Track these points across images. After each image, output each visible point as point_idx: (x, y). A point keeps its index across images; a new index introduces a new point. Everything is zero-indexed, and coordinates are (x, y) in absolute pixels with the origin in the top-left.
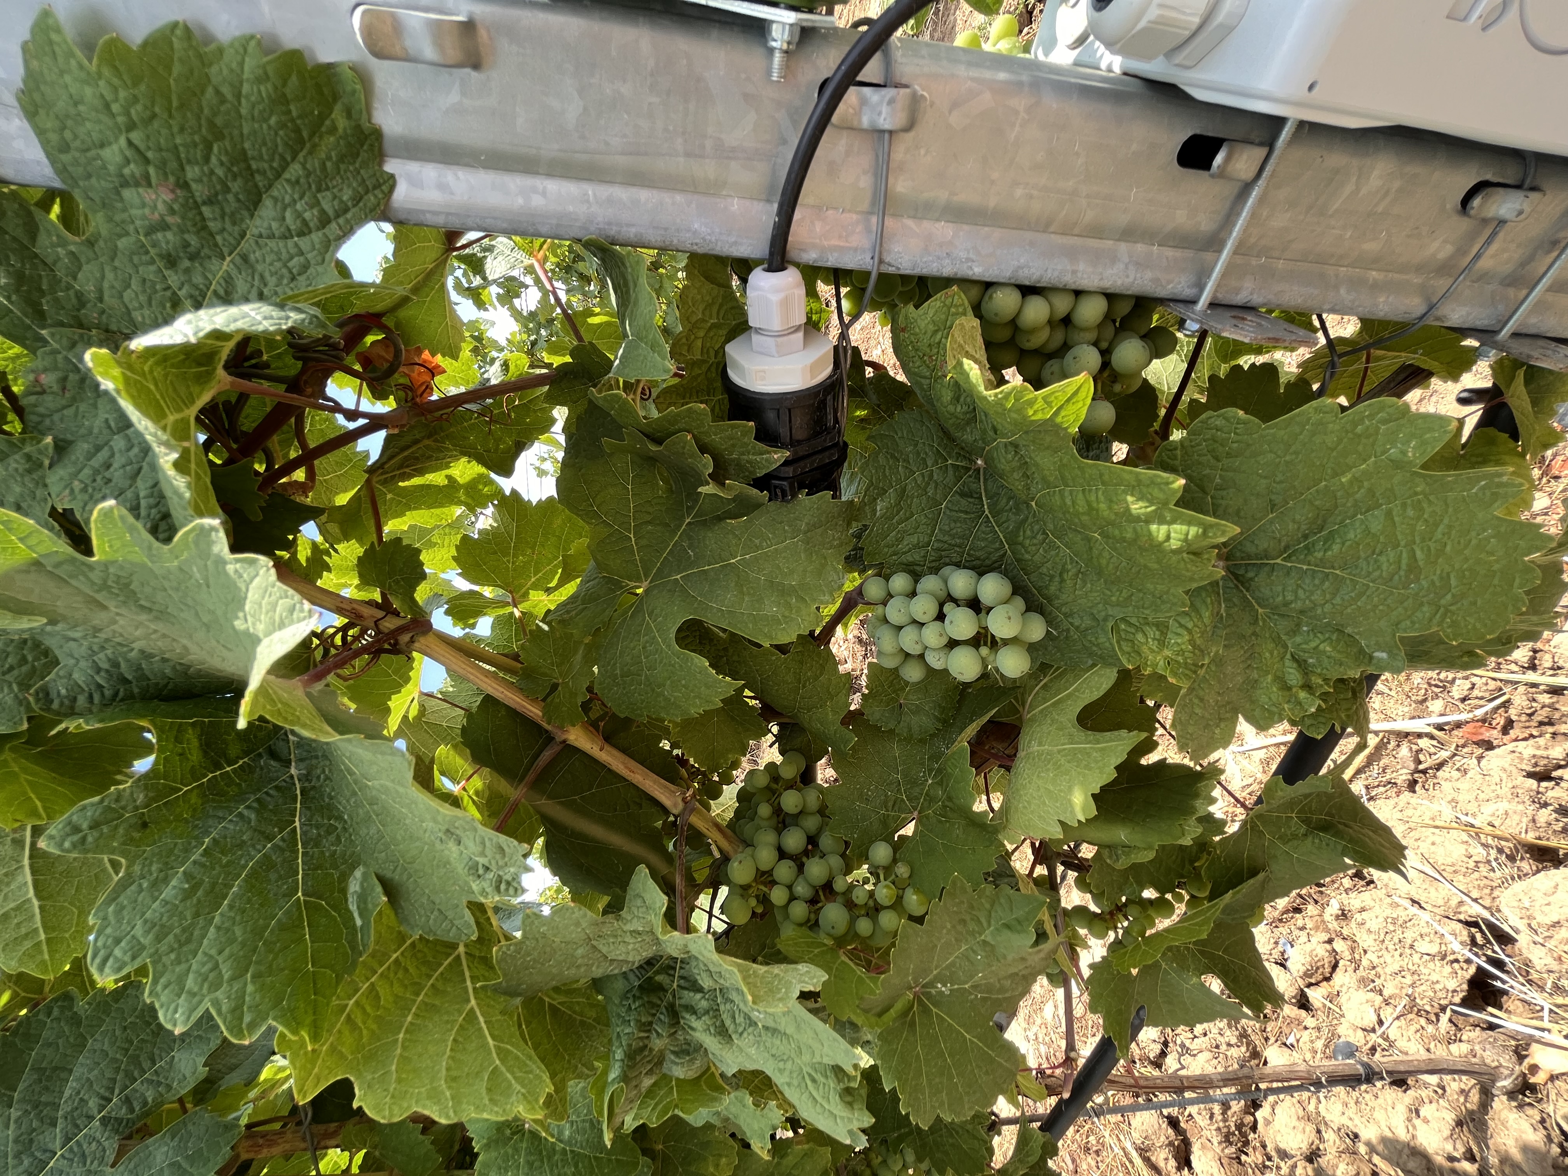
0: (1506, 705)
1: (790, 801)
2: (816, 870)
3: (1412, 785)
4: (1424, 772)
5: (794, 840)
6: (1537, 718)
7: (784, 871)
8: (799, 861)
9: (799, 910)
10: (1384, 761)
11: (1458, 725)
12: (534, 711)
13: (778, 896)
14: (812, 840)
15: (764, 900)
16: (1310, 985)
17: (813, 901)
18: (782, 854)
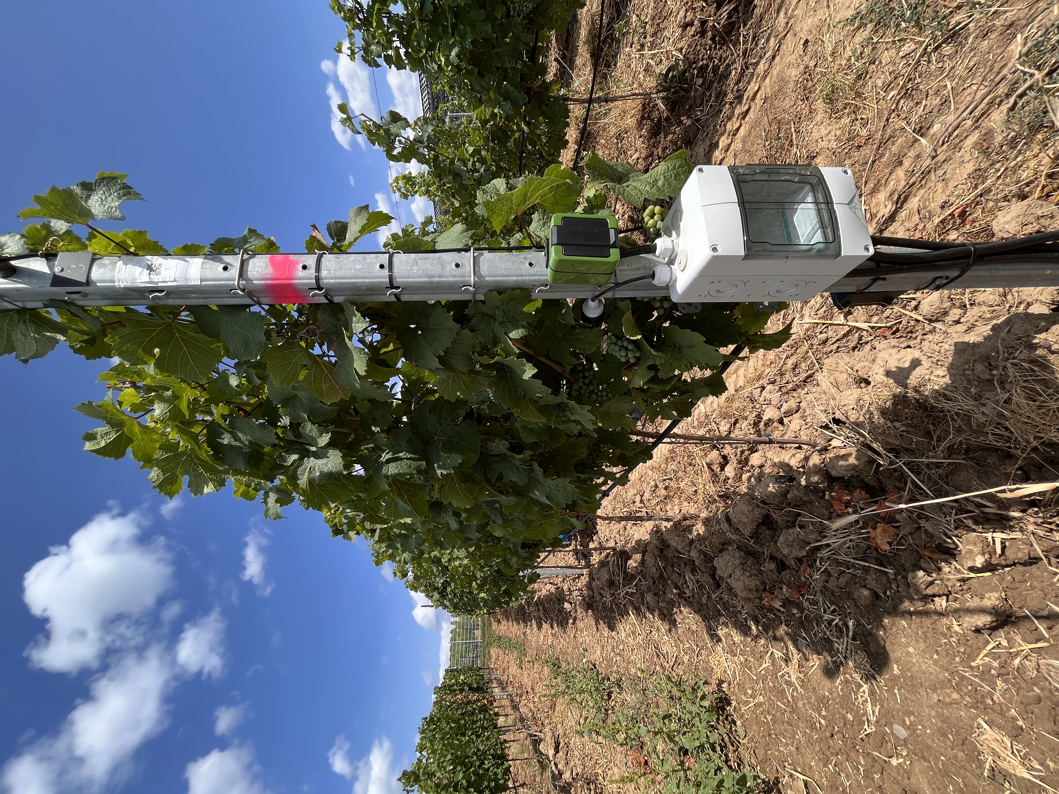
0: (900, 322)
1: (587, 374)
2: (591, 388)
3: (854, 349)
4: (861, 344)
5: (587, 381)
6: (908, 330)
7: (584, 387)
8: (588, 385)
9: (587, 395)
10: (850, 337)
11: (880, 328)
12: (532, 353)
13: (583, 392)
14: (591, 381)
15: (580, 392)
16: (785, 417)
17: (590, 393)
18: (584, 384)
